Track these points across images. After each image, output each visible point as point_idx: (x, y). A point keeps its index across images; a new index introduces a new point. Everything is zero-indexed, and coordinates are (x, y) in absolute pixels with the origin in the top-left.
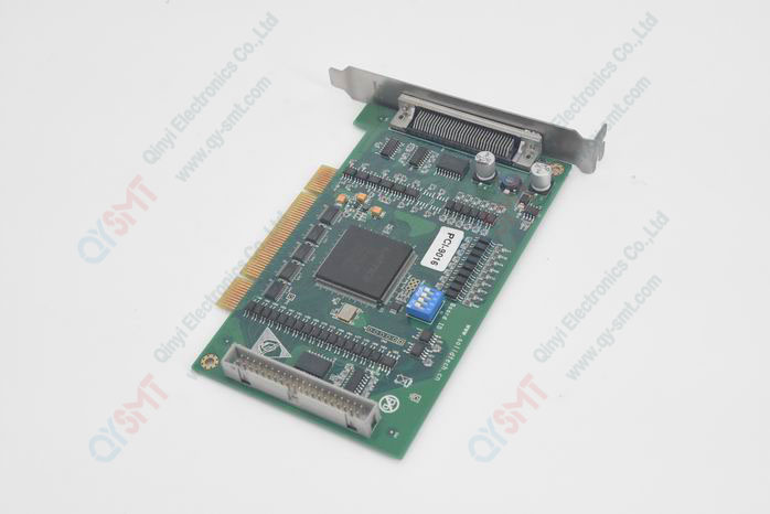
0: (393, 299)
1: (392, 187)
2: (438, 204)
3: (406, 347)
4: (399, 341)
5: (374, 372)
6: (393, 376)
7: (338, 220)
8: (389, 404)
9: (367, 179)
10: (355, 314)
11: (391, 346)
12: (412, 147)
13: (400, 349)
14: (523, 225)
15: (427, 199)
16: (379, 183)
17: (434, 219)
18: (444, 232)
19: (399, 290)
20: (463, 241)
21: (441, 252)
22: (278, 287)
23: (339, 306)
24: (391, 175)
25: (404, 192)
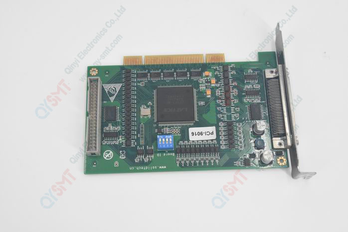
0: (163, 127)
1: (227, 92)
2: (229, 117)
3: (141, 146)
4: (142, 142)
5: (121, 140)
6: (122, 149)
7: (195, 79)
8: (109, 155)
9: (226, 78)
10: (147, 116)
11: (138, 140)
12: (258, 87)
13: (138, 144)
14: (237, 162)
15: (229, 110)
16: (227, 84)
17: (219, 120)
18: (212, 129)
19: (169, 127)
20: (212, 140)
21: (201, 134)
22: (145, 75)
23: (148, 107)
24: (234, 87)
25: (228, 99)
